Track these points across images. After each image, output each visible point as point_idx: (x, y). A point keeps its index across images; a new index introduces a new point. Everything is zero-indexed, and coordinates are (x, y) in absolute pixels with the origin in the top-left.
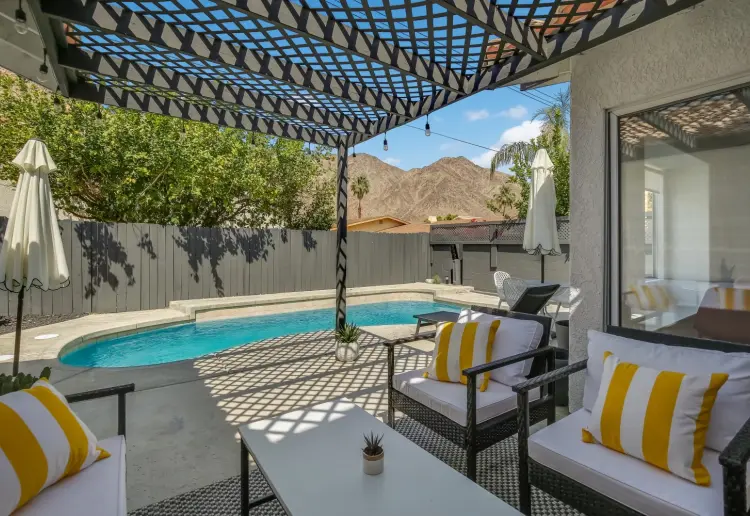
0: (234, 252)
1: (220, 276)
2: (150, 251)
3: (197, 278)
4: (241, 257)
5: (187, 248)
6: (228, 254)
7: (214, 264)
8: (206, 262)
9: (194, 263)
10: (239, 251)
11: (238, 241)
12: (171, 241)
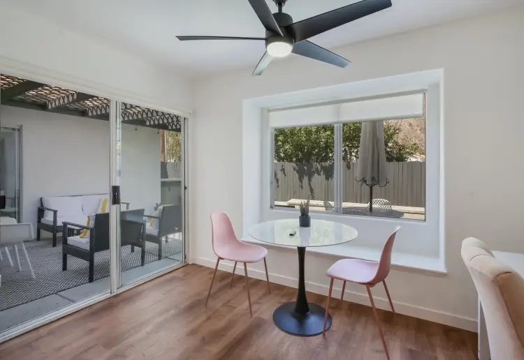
0: (319, 174)
1: (313, 187)
2: (284, 173)
3: (302, 187)
4: (323, 177)
5: (298, 172)
6: (316, 175)
7: (310, 180)
8: (306, 179)
9: (301, 180)
10: (322, 173)
11: (321, 168)
12: (292, 168)
